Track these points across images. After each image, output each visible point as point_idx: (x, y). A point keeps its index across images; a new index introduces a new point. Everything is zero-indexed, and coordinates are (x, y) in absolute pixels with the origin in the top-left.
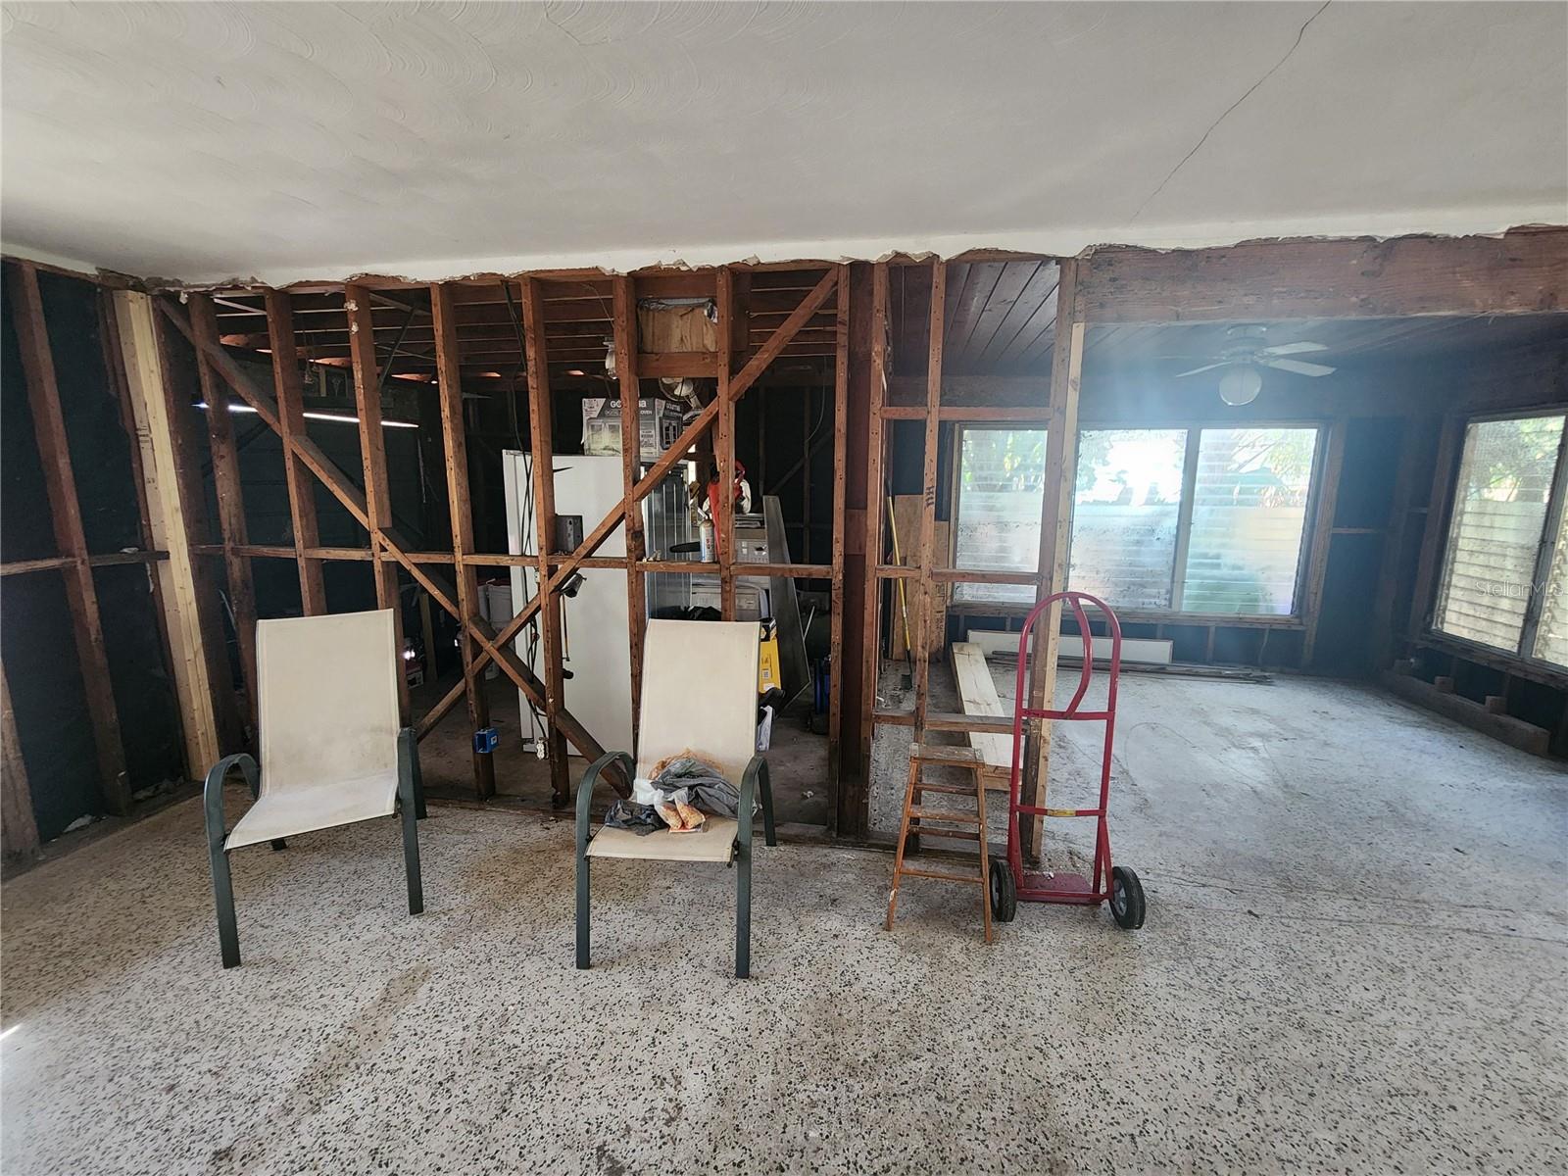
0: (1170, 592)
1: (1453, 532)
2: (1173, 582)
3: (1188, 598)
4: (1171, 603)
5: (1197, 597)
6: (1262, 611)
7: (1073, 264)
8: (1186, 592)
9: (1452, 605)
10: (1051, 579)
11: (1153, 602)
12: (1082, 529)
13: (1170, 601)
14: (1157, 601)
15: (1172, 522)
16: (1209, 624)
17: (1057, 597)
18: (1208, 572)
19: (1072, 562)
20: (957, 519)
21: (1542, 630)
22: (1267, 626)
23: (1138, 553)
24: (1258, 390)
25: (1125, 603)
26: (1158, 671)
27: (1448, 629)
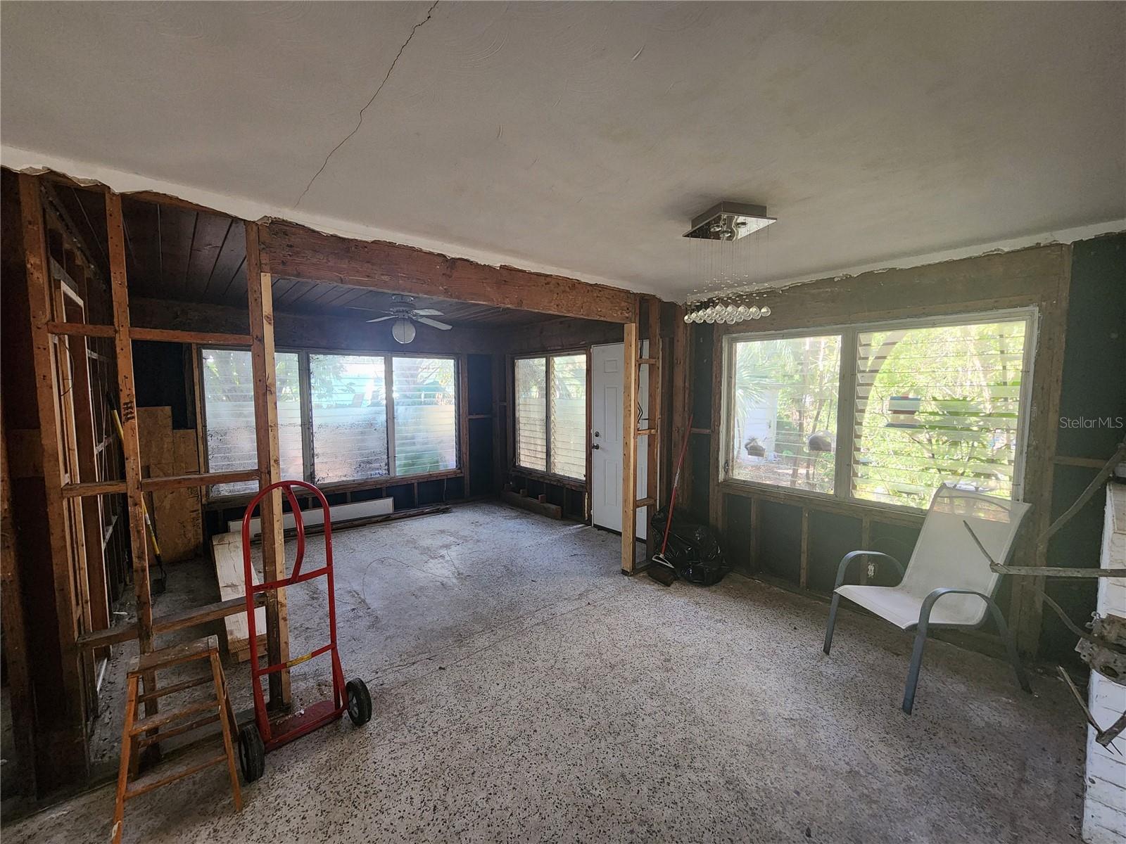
0: (388, 464)
1: (517, 415)
2: (388, 458)
3: (400, 466)
4: (389, 472)
5: (405, 465)
6: (442, 468)
7: (255, 228)
8: (397, 463)
9: (522, 452)
10: (269, 473)
11: (377, 472)
12: (320, 426)
13: (388, 470)
14: (380, 471)
15: (384, 417)
16: (413, 481)
17: (277, 485)
18: (409, 448)
19: (316, 452)
20: (205, 426)
21: (552, 458)
22: (445, 477)
23: (363, 441)
24: (414, 335)
25: (357, 477)
26: (385, 519)
27: (523, 464)
